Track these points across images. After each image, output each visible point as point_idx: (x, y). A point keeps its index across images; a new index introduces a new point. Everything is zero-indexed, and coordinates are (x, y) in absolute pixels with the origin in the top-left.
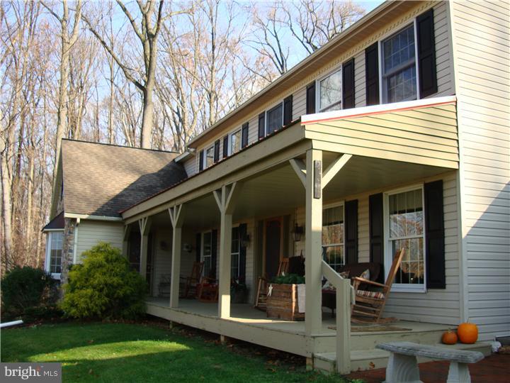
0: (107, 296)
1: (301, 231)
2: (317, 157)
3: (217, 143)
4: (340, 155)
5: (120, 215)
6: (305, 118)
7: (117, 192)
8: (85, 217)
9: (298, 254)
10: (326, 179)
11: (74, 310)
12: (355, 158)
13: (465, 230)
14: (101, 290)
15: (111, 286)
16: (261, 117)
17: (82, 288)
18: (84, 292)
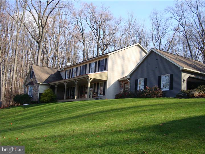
0: (51, 98)
1: (87, 88)
2: (90, 78)
3: (70, 70)
4: (92, 78)
5: (49, 83)
6: (88, 74)
7: (47, 78)
8: (42, 83)
9: (86, 91)
10: (90, 81)
11: (44, 101)
12: (94, 79)
13: (107, 88)
14: (50, 97)
15: (52, 96)
16: (81, 66)
17: (46, 96)
18: (46, 97)
